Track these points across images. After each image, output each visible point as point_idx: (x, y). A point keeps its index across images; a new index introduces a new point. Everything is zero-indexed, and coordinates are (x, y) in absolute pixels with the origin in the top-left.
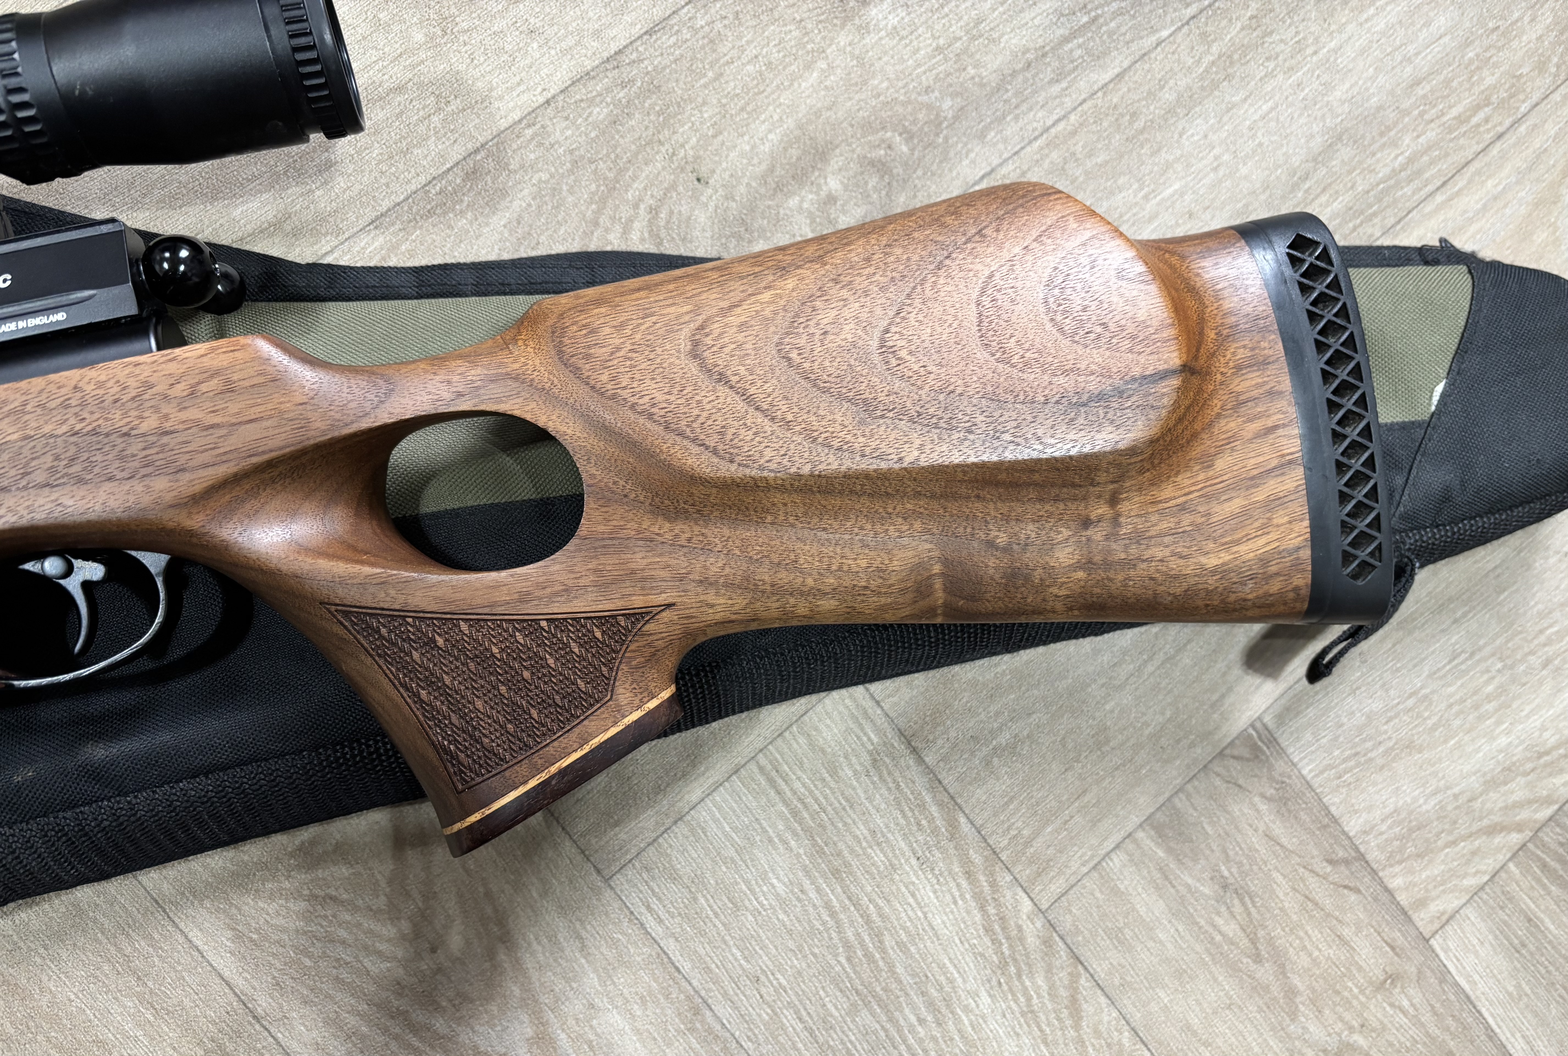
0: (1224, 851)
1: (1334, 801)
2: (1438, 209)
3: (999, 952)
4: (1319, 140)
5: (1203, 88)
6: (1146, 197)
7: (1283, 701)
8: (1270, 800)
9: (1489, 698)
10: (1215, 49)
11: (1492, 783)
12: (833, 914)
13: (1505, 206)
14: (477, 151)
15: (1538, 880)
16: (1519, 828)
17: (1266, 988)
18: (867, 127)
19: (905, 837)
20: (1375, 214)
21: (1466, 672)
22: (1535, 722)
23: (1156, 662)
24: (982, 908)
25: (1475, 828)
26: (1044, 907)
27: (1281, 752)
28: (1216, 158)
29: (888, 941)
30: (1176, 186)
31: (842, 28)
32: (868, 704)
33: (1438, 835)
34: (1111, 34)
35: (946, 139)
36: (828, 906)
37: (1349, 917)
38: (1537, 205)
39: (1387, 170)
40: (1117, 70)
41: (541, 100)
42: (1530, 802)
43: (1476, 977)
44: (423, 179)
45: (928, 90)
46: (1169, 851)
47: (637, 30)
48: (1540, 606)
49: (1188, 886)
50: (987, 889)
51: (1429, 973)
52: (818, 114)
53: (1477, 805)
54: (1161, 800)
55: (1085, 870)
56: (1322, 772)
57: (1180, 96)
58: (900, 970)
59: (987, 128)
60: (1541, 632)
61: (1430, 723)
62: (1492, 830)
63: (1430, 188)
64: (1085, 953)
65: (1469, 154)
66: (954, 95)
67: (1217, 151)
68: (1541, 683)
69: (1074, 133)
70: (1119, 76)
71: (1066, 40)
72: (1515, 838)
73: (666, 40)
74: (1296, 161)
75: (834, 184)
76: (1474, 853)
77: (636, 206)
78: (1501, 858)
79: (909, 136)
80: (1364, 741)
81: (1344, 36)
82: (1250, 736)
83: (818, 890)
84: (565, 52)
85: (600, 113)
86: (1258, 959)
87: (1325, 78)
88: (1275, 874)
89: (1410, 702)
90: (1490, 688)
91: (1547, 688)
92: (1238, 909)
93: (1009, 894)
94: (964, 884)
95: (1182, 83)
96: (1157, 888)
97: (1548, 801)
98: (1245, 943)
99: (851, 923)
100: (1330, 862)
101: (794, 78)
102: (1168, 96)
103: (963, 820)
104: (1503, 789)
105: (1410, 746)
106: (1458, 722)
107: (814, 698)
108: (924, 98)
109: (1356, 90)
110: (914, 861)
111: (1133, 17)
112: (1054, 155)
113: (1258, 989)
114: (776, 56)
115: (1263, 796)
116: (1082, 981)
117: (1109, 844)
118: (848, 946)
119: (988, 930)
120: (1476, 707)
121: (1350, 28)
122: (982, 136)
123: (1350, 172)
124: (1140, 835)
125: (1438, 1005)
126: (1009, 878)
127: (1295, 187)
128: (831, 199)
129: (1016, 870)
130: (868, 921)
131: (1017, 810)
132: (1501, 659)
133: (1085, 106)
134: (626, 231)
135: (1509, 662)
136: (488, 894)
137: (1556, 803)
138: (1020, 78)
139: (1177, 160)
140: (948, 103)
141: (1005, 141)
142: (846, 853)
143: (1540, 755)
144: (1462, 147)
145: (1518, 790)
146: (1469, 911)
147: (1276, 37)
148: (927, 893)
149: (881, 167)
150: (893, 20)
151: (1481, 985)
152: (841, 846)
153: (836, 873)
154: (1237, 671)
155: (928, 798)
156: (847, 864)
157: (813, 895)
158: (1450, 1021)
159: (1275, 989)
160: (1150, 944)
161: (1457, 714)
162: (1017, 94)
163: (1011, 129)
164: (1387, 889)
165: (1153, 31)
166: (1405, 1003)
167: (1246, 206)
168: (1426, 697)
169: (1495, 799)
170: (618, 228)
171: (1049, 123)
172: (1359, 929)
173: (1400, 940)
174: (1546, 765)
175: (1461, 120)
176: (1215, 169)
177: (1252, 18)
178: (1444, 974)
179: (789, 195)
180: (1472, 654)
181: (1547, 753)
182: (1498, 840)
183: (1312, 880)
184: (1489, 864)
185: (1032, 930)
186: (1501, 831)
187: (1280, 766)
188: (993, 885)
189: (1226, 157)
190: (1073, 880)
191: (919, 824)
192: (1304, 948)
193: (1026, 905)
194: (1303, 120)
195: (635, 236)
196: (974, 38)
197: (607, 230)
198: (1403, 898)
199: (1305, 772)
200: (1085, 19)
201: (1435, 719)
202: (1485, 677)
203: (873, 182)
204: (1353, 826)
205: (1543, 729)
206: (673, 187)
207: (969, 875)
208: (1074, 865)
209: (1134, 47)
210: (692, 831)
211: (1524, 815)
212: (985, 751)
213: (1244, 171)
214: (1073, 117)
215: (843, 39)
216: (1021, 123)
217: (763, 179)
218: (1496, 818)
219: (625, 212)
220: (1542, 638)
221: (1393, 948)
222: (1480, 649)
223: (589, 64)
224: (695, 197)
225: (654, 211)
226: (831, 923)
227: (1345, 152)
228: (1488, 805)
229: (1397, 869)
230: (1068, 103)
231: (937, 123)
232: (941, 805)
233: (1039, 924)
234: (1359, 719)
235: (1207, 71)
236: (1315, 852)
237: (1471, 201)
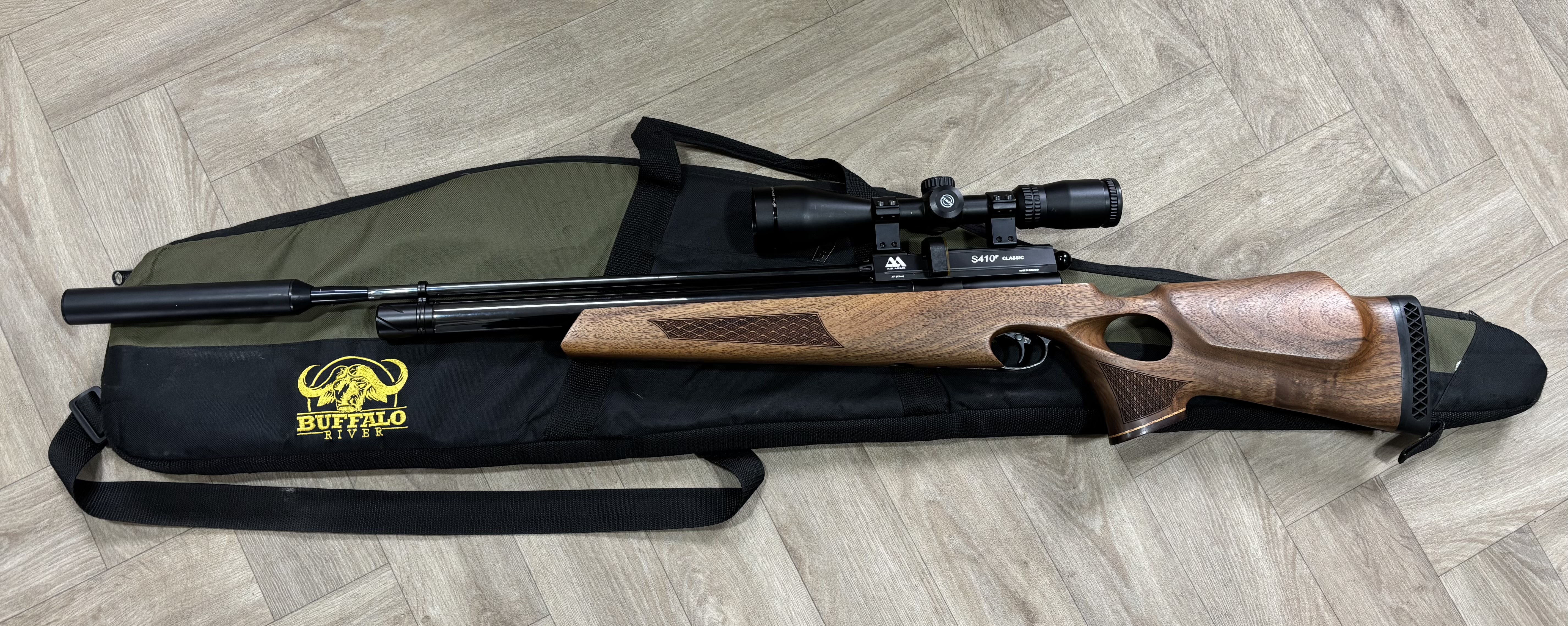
0: (1359, 522)
1: (1405, 513)
2: (1474, 298)
3: (1267, 537)
4: (1426, 266)
5: (1382, 241)
6: (1355, 278)
7: (1388, 471)
8: (1379, 507)
9: (1475, 489)
10: (1388, 228)
11: (1472, 522)
12: (1209, 509)
13: (1502, 302)
14: (1123, 229)
15: (1489, 565)
16: (1483, 542)
17: (1370, 578)
18: (1255, 239)
19: (1238, 488)
20: (1446, 297)
21: (1466, 477)
22: (1495, 502)
23: (1339, 446)
24: (1263, 520)
25: (1464, 538)
26: (1286, 525)
27: (1386, 490)
28: (1384, 267)
29: (1228, 524)
30: (1368, 275)
31: (1251, 203)
32: (1231, 439)
33: (1447, 537)
34: (1348, 218)
35: (1283, 247)
36: (1208, 506)
37: (1406, 559)
38: (1516, 304)
39: (1453, 282)
40: (1349, 231)
41: (1146, 214)
42: (1488, 533)
43: (1458, 597)
44: (1104, 235)
45: (1278, 229)
46: (1337, 516)
47: (1180, 196)
48: (1501, 458)
49: (1342, 531)
50: (1266, 514)
51: (1438, 589)
52: (1238, 232)
53: (1466, 529)
54: (1336, 497)
55: (1303, 515)
56: (1401, 502)
57: (1373, 243)
58: (1230, 534)
59: (1298, 245)
60: (1500, 468)
61: (1449, 493)
62: (1471, 540)
63: (1471, 291)
64: (1300, 546)
65: (1489, 280)
66: (1287, 232)
67: (1385, 265)
68: (1498, 487)
69: (1330, 251)
70: (1350, 233)
71: (1332, 218)
72: (1481, 546)
73: (1190, 200)
74: (1416, 273)
75: (1241, 256)
76: (1462, 548)
77: (1173, 254)
78: (1474, 552)
79: (1270, 244)
80: (1420, 493)
81: (1441, 230)
82: (1374, 481)
83: (1205, 500)
84: (1155, 200)
85: (1164, 221)
86: (1368, 566)
87: (1431, 244)
88: (1378, 536)
89: (1441, 483)
90: (1476, 485)
91: (1501, 490)
92: (1362, 545)
93: (1273, 517)
94: (1258, 510)
95: (1374, 238)
96: (1330, 529)
97: (1497, 535)
98: (1363, 558)
99: (1216, 513)
100: (1402, 536)
101: (1231, 219)
102: (1368, 243)
103: (1260, 487)
104: (1477, 525)
105: (1439, 500)
106: (1461, 495)
107: (1212, 431)
108: (1277, 231)
109: (1444, 250)
110: (1240, 497)
111: (1358, 213)
112: (1322, 258)
113: (1366, 577)
114: (1226, 210)
115: (1377, 505)
116: (1298, 556)
117: (1313, 508)
118: (1213, 521)
119: (1264, 528)
120: (1469, 491)
121: (1444, 227)
122: (1296, 247)
123: (1438, 280)
124: (1326, 507)
125: (1440, 603)
126: (1274, 511)
127: (1414, 282)
128: (1240, 261)
129: (1277, 509)
130: (1221, 514)
131: (1280, 488)
132: (1482, 475)
133: (1336, 242)
134: (1169, 261)
135: (1485, 477)
136: (1094, 474)
137: (1499, 536)
138: (1313, 229)
139: (1369, 266)
140: (1285, 234)
141: (1304, 250)
142: (1217, 489)
143: (1495, 516)
144: (1486, 277)
145: (1484, 527)
146: (1457, 569)
147: (1413, 227)
148: (1243, 510)
149: (1258, 253)
150: (1269, 203)
151: (1460, 600)
152: (1215, 486)
153: (1212, 495)
154: (1371, 456)
155: (1248, 476)
156: (1216, 492)
157: (1203, 501)
158: (1445, 610)
159: (1373, 579)
160: (1325, 549)
161: (1461, 492)
162: (1310, 234)
163: (1307, 246)
164: (1423, 552)
165: (1365, 219)
166: (1427, 598)
167: (1394, 286)
168: (1448, 482)
169: (1474, 529)
170: (1165, 260)
171: (1321, 246)
172: (1410, 565)
173: (1427, 573)
174: (1497, 520)
175: (1487, 266)
176: (1383, 271)
177: (1404, 219)
178: (1444, 592)
179: (1225, 258)
180: (1469, 470)
181: (1498, 516)
182: (1473, 545)
183: (1393, 542)
184: (1469, 553)
185: (1281, 533)
186: (1475, 542)
187: (1385, 495)
188: (1268, 512)
189: (1389, 268)
190: (1299, 517)
191: (1244, 485)
192: (1387, 566)
193: (1280, 523)
194: (1421, 258)
195: (1171, 264)
196: (1297, 213)
197: (1162, 260)
198: (1430, 557)
199: (1395, 500)
200: (1339, 211)
201: (1451, 492)
202: (1474, 480)
203: (1255, 258)
204: (1412, 525)
205: (1497, 506)
206: (1186, 249)
207: (1260, 507)
208: (1299, 513)
209: (1356, 224)
210: (1164, 468)
211: (1485, 538)
212: (1271, 464)
213: (1395, 273)
214: (1331, 245)
215: (1250, 208)
216: (1311, 245)
217: (1217, 251)
218: (1473, 536)
219: (1169, 255)
220: (1501, 471)
221: (1424, 576)
222: (1473, 469)
223: (1163, 205)
224: (1193, 254)
225: (1178, 257)
226: (1208, 512)
227: (1437, 272)
228: (1470, 530)
229: (1429, 545)
230: (1329, 240)
231: (1281, 240)
232: (1252, 480)
233: (1283, 531)
234: (1419, 485)
235: (1384, 235)
236: (1396, 531)
237: (1488, 298)
